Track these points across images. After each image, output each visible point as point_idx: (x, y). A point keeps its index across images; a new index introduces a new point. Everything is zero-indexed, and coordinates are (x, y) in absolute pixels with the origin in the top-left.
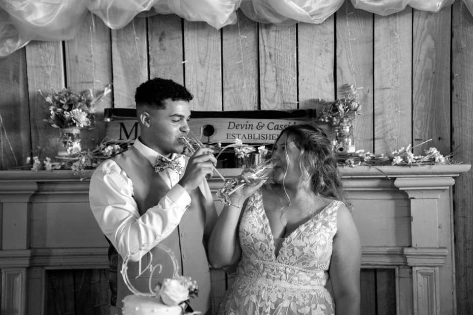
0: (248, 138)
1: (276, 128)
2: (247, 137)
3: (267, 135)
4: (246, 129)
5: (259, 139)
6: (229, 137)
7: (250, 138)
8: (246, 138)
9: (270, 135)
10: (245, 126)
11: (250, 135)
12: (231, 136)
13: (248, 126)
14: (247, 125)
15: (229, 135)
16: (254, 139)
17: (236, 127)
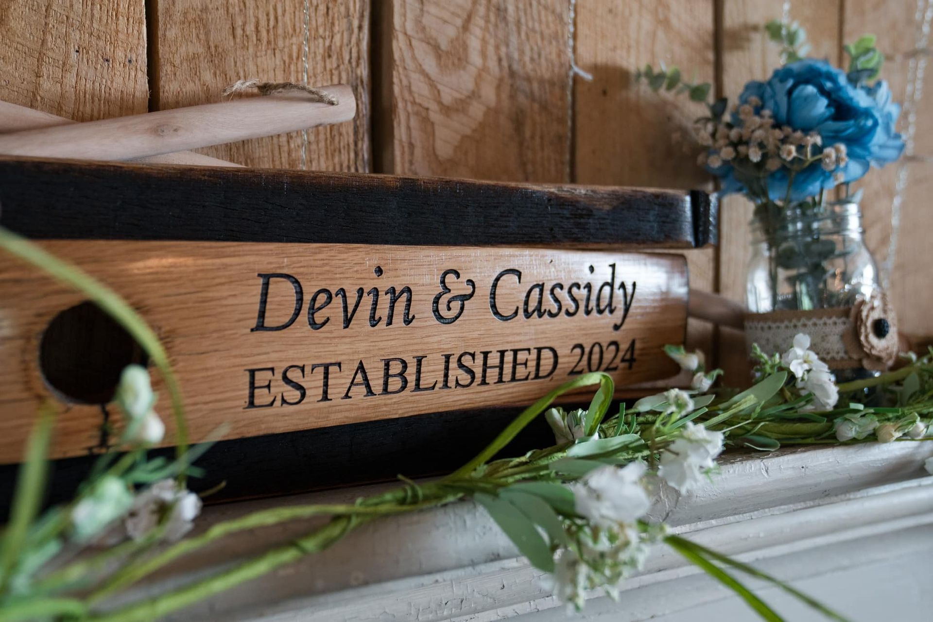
0: (385, 390)
1: (533, 305)
2: (377, 384)
3: (486, 354)
4: (374, 321)
5: (446, 385)
6: (262, 396)
7: (395, 383)
8: (370, 392)
9: (502, 353)
10: (367, 300)
11: (395, 368)
12: (280, 388)
13: (385, 300)
14: (376, 292)
15: (261, 378)
16: (418, 387)
17: (313, 310)
